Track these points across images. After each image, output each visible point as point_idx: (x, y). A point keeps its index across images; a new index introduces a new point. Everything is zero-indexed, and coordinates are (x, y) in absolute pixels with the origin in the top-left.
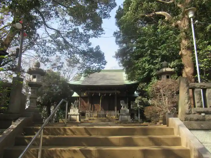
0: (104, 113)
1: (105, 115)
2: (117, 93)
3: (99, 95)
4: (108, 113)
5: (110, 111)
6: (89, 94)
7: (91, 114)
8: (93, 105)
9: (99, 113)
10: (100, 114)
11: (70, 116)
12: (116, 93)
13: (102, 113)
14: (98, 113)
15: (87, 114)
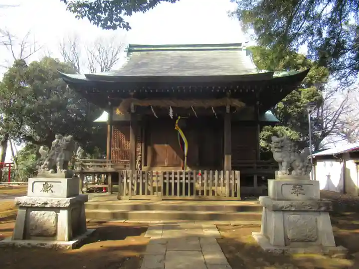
0: (186, 179)
1: (192, 185)
2: (233, 108)
3: (171, 115)
4: (203, 179)
5: (208, 174)
6: (133, 111)
7: (140, 181)
8: (149, 148)
9: (170, 179)
10: (172, 181)
11: (27, 216)
12: (228, 108)
13: (181, 179)
14: (165, 178)
15: (128, 184)
